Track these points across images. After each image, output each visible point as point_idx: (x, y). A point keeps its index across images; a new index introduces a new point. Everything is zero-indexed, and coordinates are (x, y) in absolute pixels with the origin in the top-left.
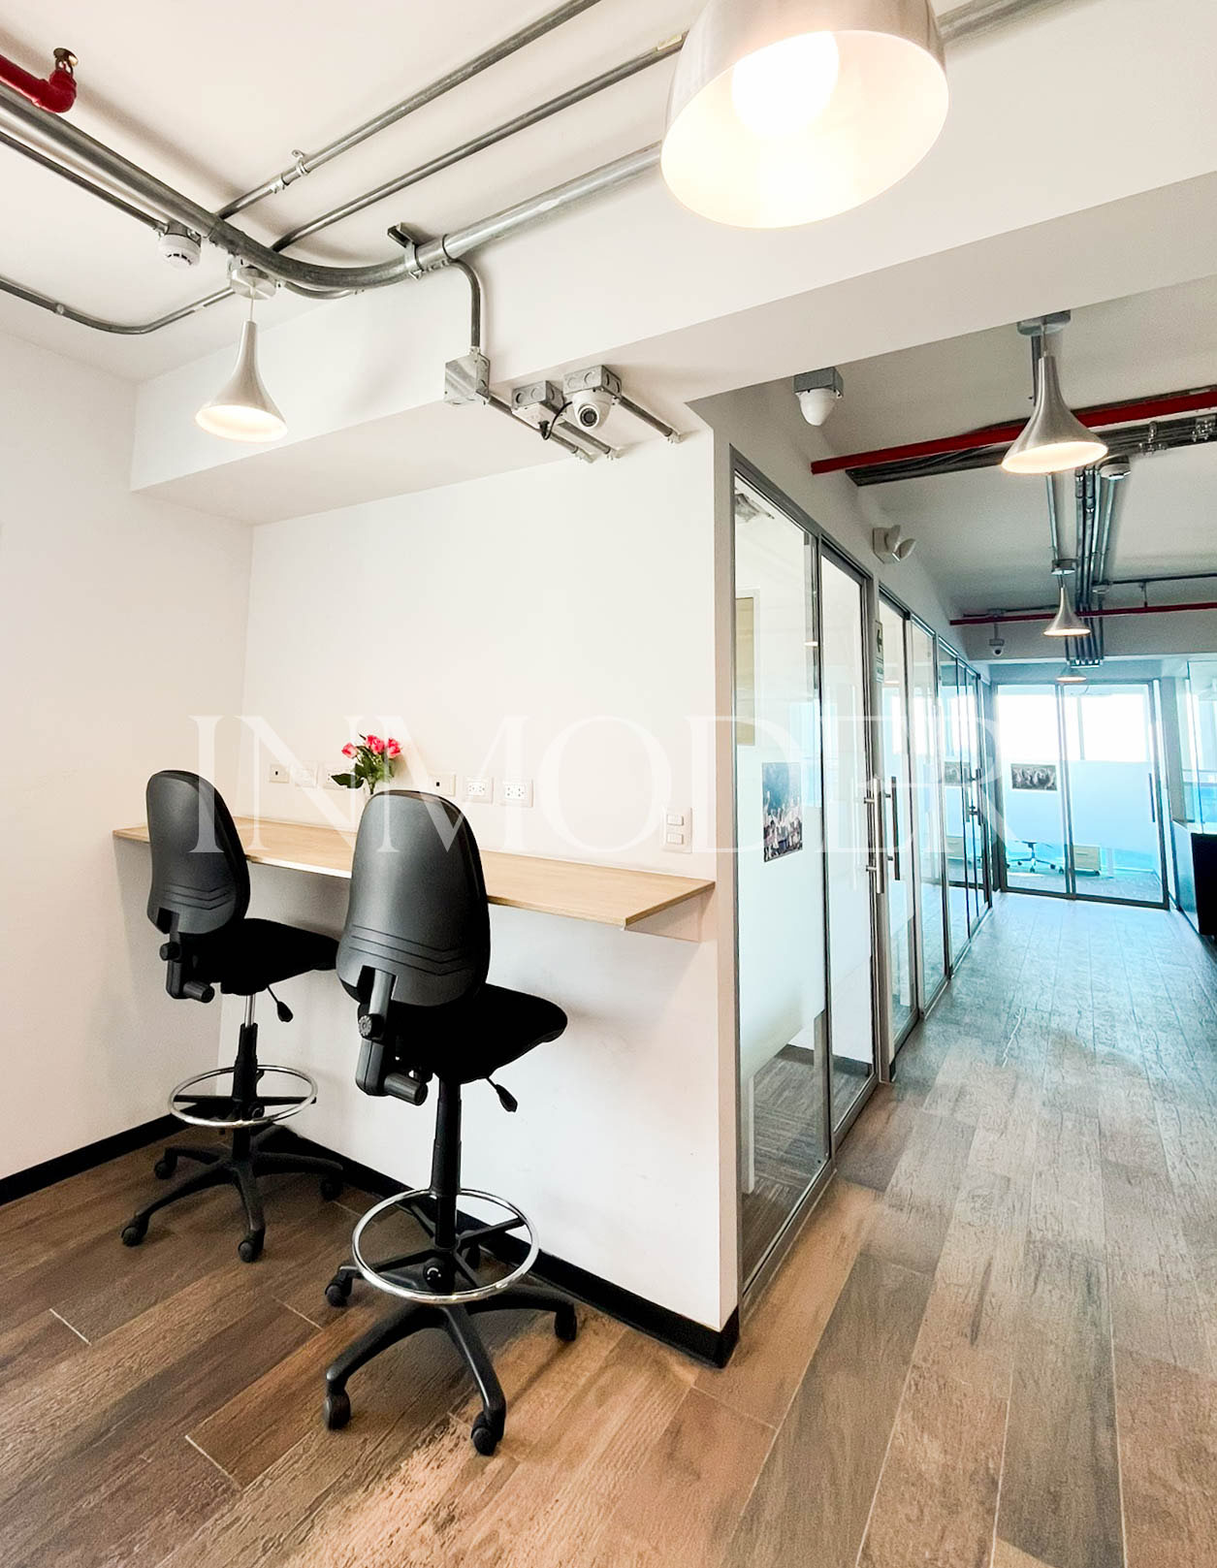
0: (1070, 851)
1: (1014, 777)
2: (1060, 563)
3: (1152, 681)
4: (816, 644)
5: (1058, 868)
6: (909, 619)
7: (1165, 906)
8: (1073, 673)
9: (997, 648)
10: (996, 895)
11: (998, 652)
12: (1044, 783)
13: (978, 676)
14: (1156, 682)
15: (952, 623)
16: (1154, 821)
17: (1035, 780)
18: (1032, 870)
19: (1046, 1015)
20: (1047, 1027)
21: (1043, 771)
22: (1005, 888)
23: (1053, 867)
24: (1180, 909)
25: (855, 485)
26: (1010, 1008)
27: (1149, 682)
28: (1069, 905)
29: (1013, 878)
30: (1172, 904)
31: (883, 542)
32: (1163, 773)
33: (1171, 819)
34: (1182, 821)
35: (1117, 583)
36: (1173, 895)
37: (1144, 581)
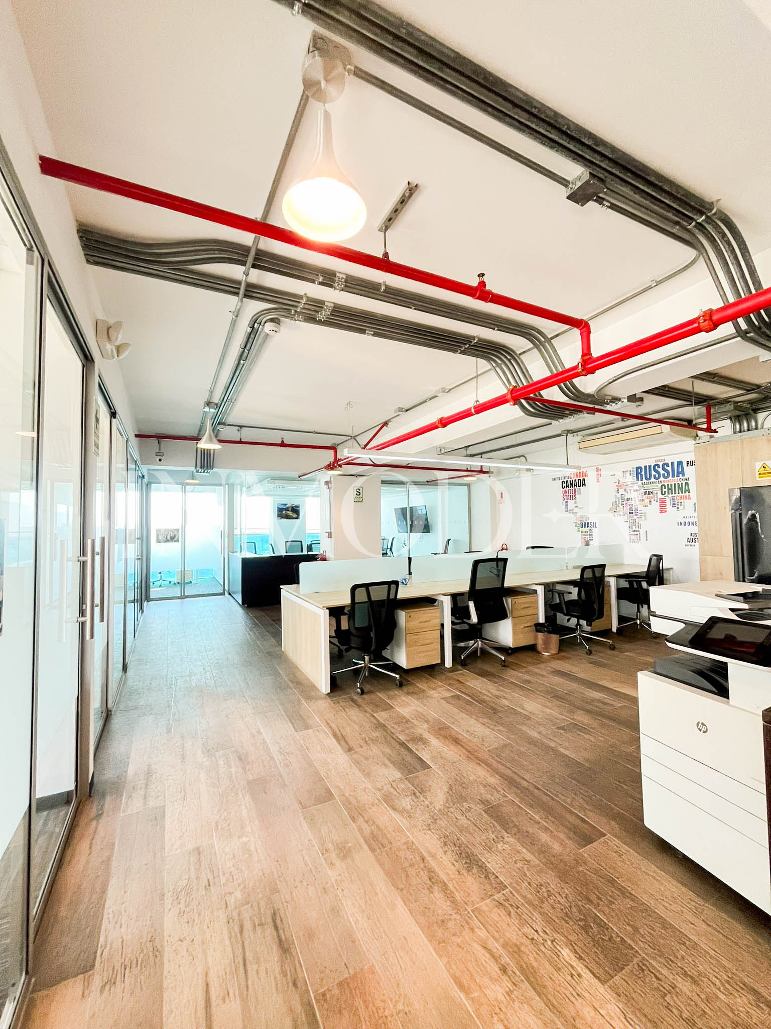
0: (183, 573)
1: (158, 536)
2: (209, 404)
4: (35, 435)
5: (172, 583)
6: (115, 418)
7: (223, 594)
8: (193, 478)
9: (160, 457)
10: (145, 604)
11: (160, 460)
12: (173, 539)
13: (143, 477)
15: (137, 436)
17: (169, 538)
18: (160, 586)
19: (188, 679)
20: (190, 687)
21: (173, 532)
22: (148, 599)
23: (170, 582)
24: (230, 594)
25: (85, 261)
26: (166, 681)
27: (224, 486)
28: (182, 603)
29: (154, 592)
30: (226, 593)
31: (106, 333)
32: (226, 530)
33: (228, 552)
34: (233, 552)
35: (229, 425)
36: (226, 588)
37: (241, 427)
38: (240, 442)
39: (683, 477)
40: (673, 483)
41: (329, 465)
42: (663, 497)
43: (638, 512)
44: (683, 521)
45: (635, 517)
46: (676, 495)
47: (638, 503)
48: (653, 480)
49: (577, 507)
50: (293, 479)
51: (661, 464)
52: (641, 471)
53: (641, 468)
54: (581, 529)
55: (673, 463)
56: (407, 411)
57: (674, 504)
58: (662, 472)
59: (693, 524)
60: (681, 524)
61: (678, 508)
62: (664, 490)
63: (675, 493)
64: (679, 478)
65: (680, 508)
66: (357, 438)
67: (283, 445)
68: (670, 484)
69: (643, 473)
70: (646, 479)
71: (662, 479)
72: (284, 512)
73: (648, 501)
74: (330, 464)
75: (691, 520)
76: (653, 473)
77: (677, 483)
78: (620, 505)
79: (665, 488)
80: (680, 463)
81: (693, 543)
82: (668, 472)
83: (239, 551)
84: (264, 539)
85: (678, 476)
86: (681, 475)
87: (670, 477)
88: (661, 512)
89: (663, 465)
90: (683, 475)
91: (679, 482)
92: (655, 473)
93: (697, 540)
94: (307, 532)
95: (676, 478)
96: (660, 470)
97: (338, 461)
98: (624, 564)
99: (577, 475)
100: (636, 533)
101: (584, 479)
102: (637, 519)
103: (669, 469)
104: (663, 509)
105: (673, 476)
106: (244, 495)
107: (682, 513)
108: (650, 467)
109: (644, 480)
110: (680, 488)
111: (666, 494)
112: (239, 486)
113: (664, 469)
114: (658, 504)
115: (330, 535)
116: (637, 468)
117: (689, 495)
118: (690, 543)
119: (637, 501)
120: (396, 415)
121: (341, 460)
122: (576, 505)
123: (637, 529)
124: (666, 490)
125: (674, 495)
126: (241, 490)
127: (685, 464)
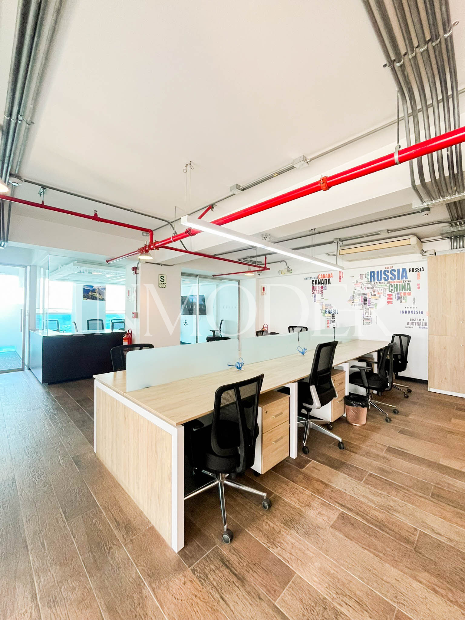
3: (27, 266)
7: (23, 369)
14: (28, 267)
16: (21, 331)
24: (29, 369)
27: (25, 267)
30: (26, 368)
32: (27, 309)
33: (29, 329)
34: (34, 330)
35: (26, 181)
36: (26, 362)
37: (44, 187)
38: (42, 206)
39: (406, 280)
40: (398, 284)
41: (144, 248)
42: (390, 293)
43: (371, 303)
44: (405, 310)
45: (368, 307)
46: (400, 292)
47: (370, 297)
48: (383, 281)
49: (323, 299)
50: (100, 264)
51: (389, 270)
52: (374, 275)
53: (374, 272)
54: (326, 315)
55: (399, 270)
56: (243, 190)
57: (399, 298)
58: (390, 275)
59: (412, 312)
60: (403, 312)
61: (401, 301)
62: (391, 288)
63: (400, 291)
64: (403, 280)
65: (403, 301)
66: (173, 224)
67: (95, 218)
68: (396, 284)
69: (376, 276)
70: (378, 280)
71: (390, 280)
72: (90, 293)
73: (378, 295)
74: (146, 246)
75: (410, 310)
76: (383, 276)
77: (401, 284)
78: (357, 298)
79: (392, 287)
80: (404, 270)
81: (412, 326)
82: (394, 275)
83: (41, 328)
84: (67, 318)
85: (402, 279)
86: (404, 278)
87: (396, 280)
88: (388, 303)
89: (391, 271)
90: (406, 278)
91: (403, 283)
92: (385, 276)
93: (414, 323)
94: (107, 312)
95: (400, 280)
96: (389, 274)
97: (155, 243)
98: (358, 340)
99: (324, 276)
100: (368, 318)
101: (329, 279)
102: (369, 308)
103: (396, 273)
104: (390, 301)
105: (399, 279)
106: (47, 279)
107: (404, 304)
108: (381, 271)
109: (376, 281)
110: (404, 287)
111: (393, 291)
112: (42, 269)
113: (392, 274)
114: (386, 298)
115: (136, 315)
116: (371, 273)
117: (410, 292)
118: (410, 326)
119: (370, 295)
120: (231, 193)
121: (157, 242)
122: (322, 297)
123: (369, 315)
124: (393, 288)
125: (398, 292)
126: (45, 275)
127: (408, 271)
